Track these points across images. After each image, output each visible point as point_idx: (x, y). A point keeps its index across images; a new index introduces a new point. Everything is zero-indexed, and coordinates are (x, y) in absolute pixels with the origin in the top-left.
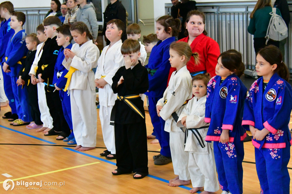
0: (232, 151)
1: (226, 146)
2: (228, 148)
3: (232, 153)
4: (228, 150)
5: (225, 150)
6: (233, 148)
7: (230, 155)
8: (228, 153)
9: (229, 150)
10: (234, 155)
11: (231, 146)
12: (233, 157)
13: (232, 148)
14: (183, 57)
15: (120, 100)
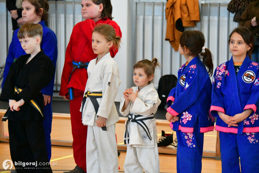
0: (191, 141)
1: (185, 135)
2: (187, 137)
3: (192, 143)
4: (187, 138)
5: (185, 138)
6: (192, 137)
7: (189, 144)
8: (188, 142)
9: (189, 139)
10: (193, 145)
11: (190, 135)
12: (191, 147)
13: (190, 137)
14: (111, 43)
15: (18, 93)
